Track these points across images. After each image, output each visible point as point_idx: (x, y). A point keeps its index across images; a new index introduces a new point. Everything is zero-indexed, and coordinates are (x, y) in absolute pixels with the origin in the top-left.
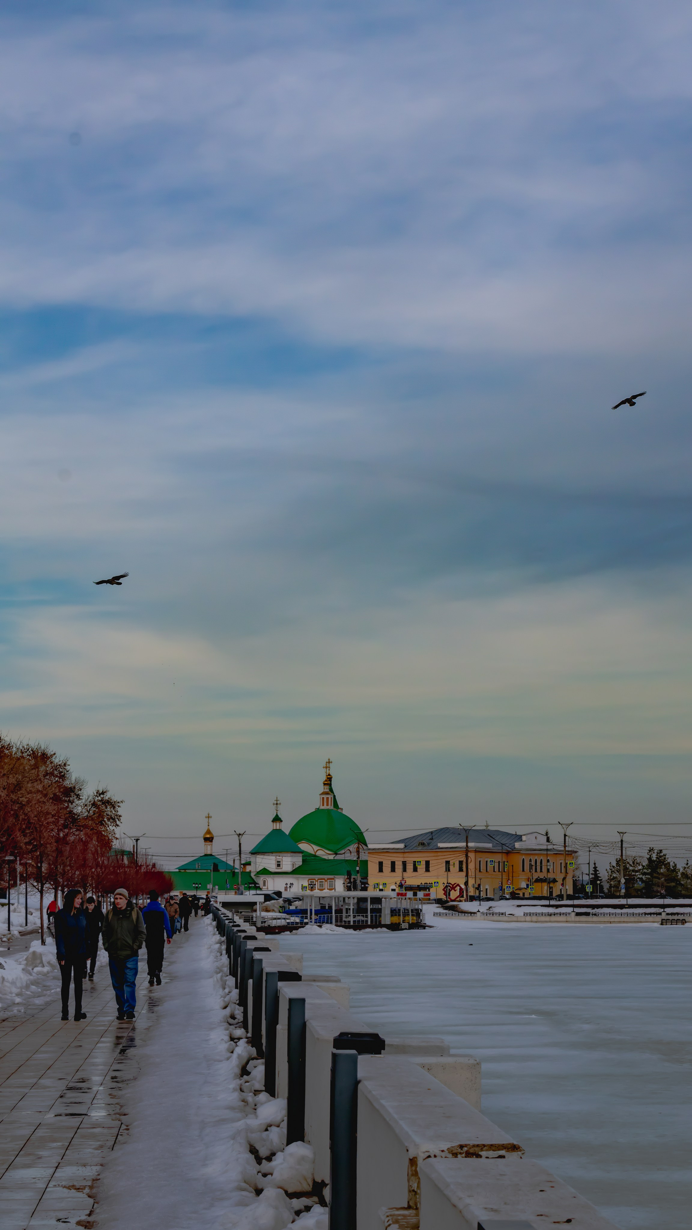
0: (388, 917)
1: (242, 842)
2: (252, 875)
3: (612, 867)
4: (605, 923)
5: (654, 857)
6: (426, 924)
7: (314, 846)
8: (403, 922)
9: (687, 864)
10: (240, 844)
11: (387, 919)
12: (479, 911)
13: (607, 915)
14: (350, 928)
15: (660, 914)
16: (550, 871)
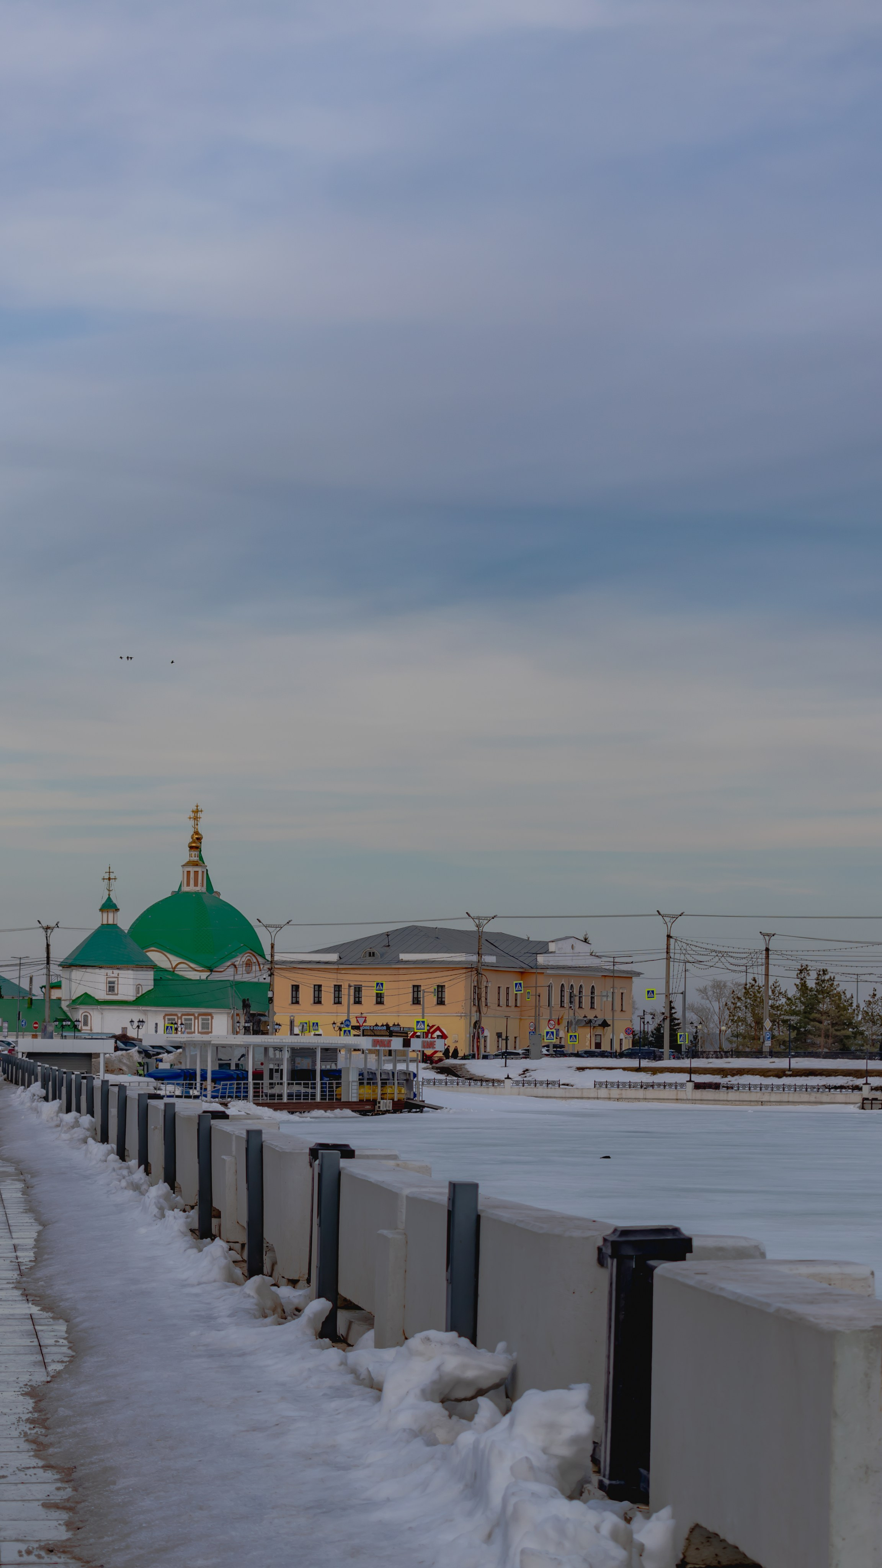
0: (355, 1087)
1: (51, 943)
2: (64, 1005)
3: (736, 1000)
4: (752, 1103)
5: (811, 983)
6: (424, 1101)
7: (171, 957)
8: (382, 1099)
9: (875, 995)
10: (48, 946)
11: (352, 1091)
12: (508, 1078)
13: (755, 1089)
14: (281, 1109)
15: (858, 1088)
16: (595, 1008)
